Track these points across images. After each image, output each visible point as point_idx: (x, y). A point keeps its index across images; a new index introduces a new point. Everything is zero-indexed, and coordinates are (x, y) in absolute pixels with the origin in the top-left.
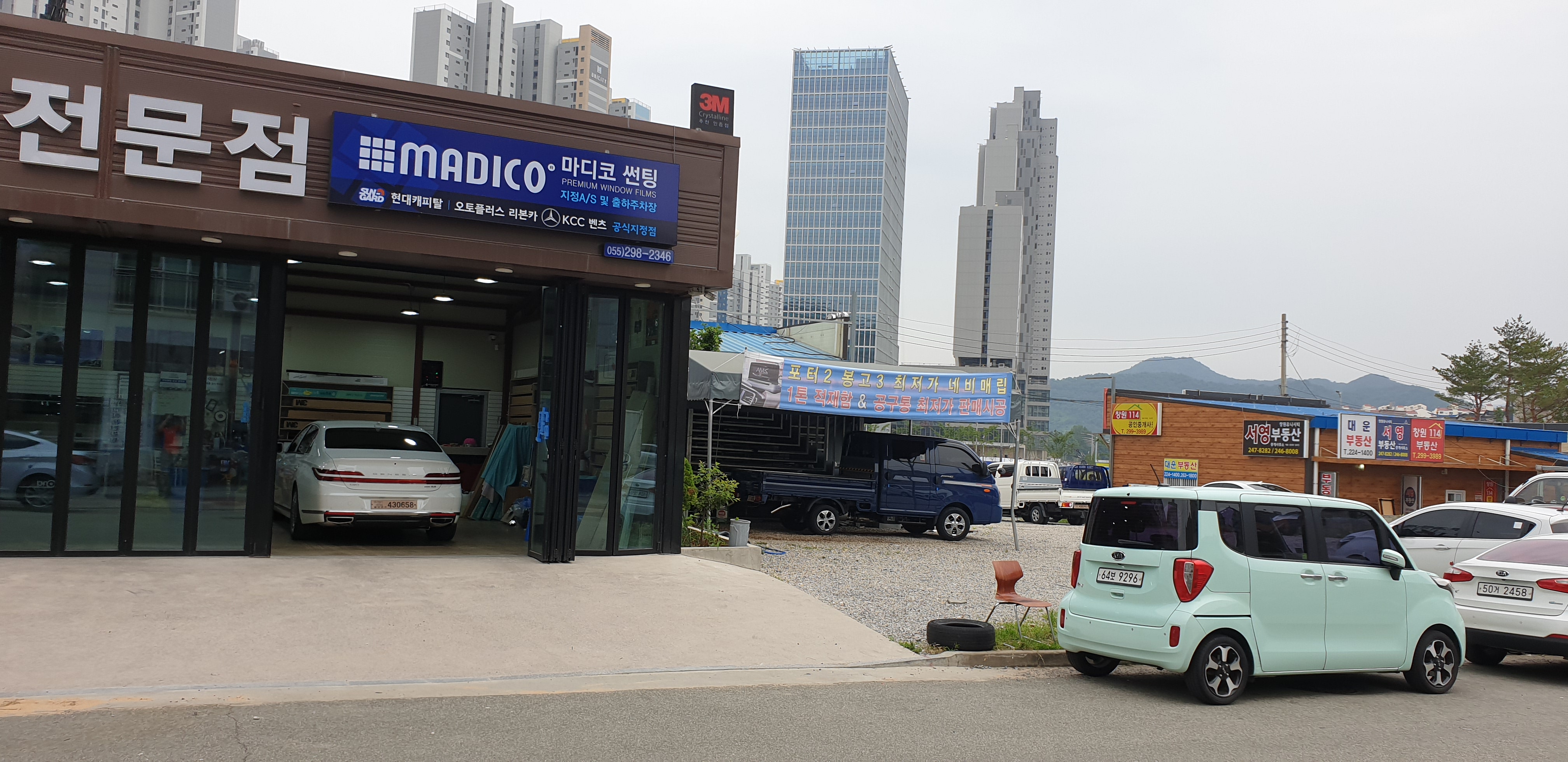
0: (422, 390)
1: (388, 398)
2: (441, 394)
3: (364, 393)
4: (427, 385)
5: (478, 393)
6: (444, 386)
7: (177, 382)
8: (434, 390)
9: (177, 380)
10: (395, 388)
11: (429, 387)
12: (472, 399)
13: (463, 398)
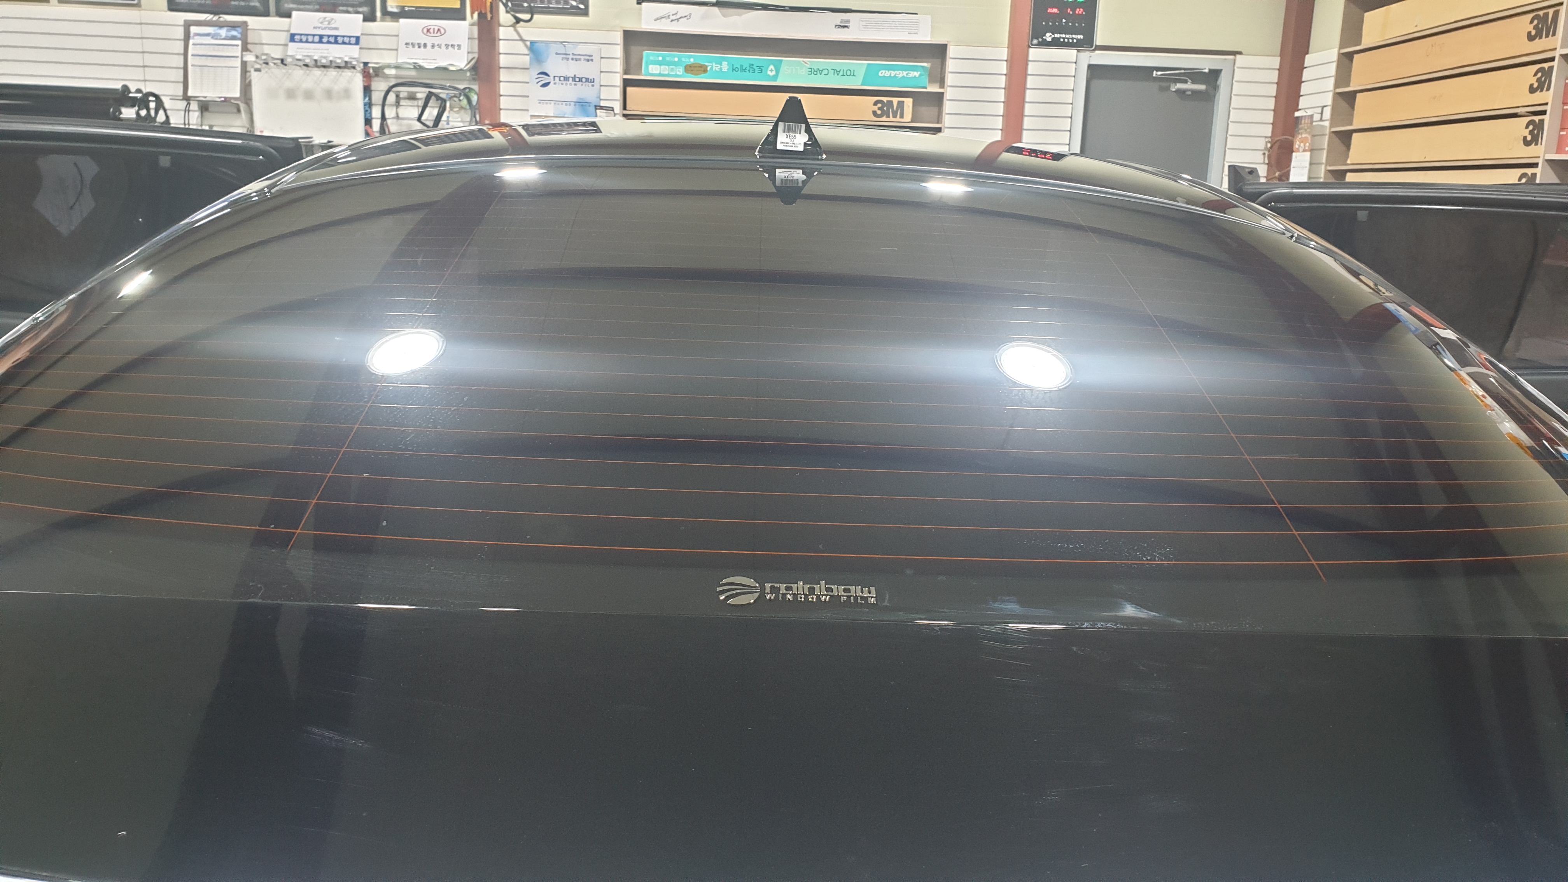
0: (1035, 53)
1: (932, 81)
2: (1091, 67)
3: (860, 65)
4: (1048, 37)
5: (1205, 64)
6: (1100, 39)
7: (336, 42)
8: (1071, 53)
9: (336, 37)
10: (951, 52)
11: (1056, 43)
12: (1185, 82)
13: (1157, 79)
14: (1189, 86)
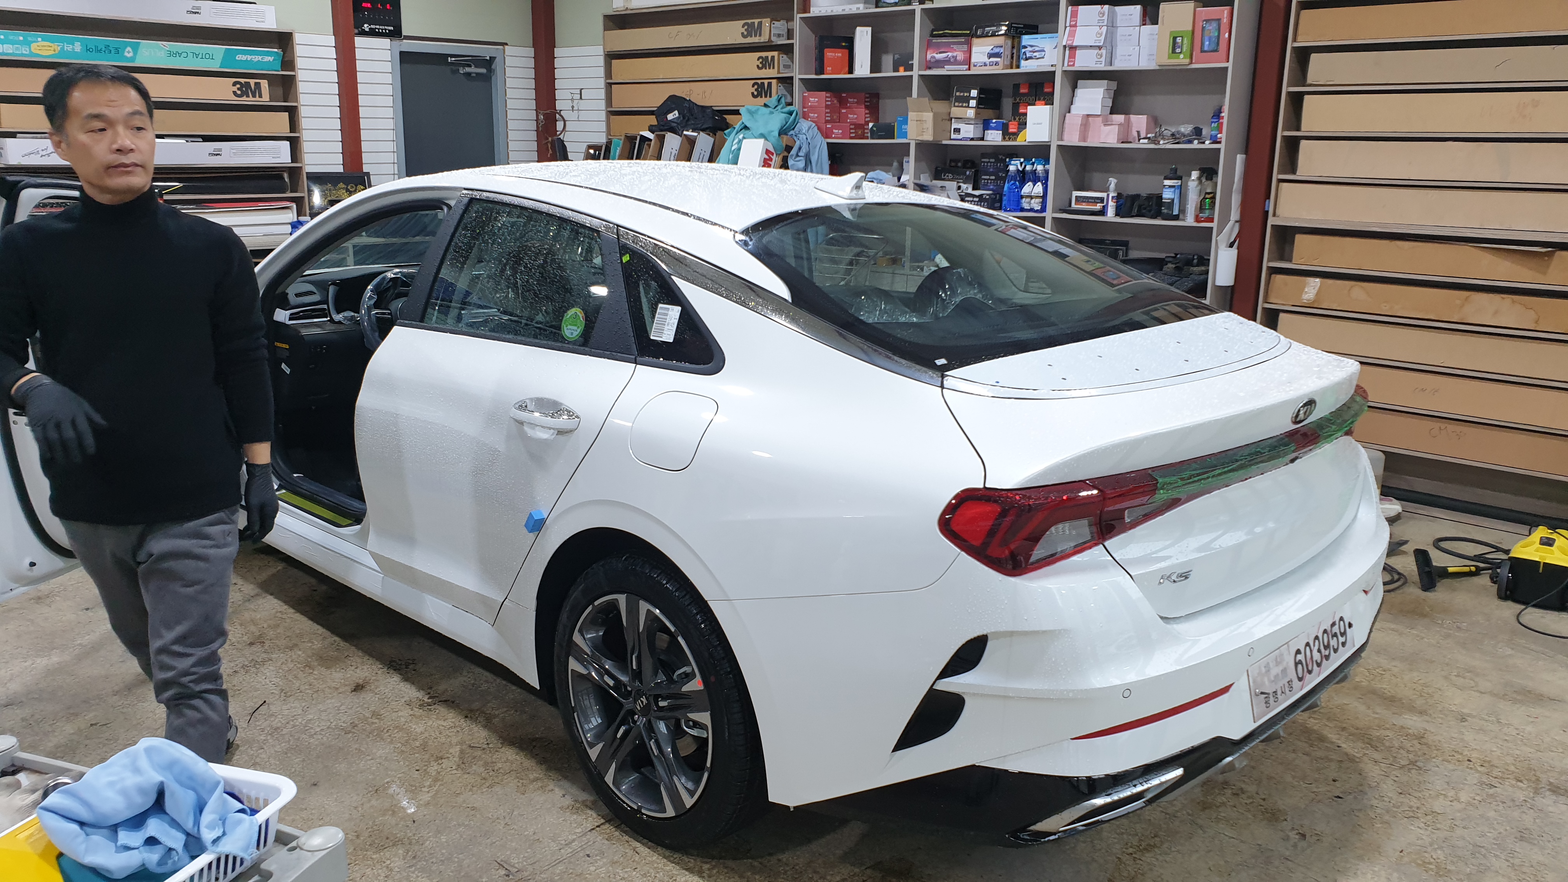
0: (359, 41)
1: (284, 64)
2: (402, 53)
3: (218, 50)
4: (366, 27)
5: (482, 51)
8: (385, 42)
10: (298, 38)
11: (373, 33)
12: (470, 66)
13: (452, 63)
14: (472, 70)
